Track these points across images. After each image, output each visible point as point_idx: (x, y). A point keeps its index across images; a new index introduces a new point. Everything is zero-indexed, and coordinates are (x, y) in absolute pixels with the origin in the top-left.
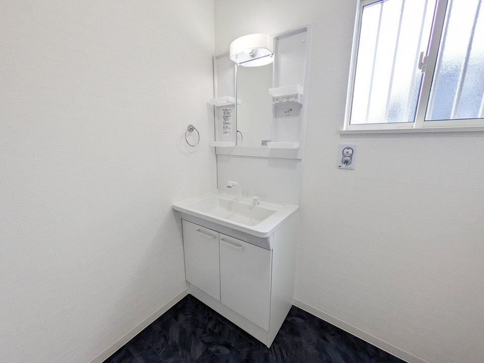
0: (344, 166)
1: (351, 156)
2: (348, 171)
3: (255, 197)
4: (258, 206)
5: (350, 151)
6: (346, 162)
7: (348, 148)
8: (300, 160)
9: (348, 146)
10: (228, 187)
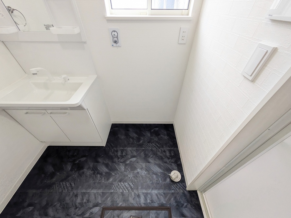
0: (115, 44)
1: (117, 37)
2: (118, 48)
3: (64, 76)
4: (69, 82)
5: (115, 33)
6: (115, 42)
7: (114, 31)
8: (85, 43)
9: (114, 30)
10: (33, 74)
